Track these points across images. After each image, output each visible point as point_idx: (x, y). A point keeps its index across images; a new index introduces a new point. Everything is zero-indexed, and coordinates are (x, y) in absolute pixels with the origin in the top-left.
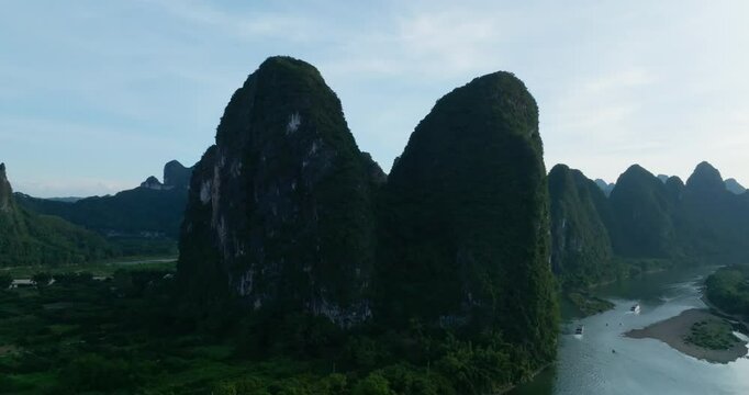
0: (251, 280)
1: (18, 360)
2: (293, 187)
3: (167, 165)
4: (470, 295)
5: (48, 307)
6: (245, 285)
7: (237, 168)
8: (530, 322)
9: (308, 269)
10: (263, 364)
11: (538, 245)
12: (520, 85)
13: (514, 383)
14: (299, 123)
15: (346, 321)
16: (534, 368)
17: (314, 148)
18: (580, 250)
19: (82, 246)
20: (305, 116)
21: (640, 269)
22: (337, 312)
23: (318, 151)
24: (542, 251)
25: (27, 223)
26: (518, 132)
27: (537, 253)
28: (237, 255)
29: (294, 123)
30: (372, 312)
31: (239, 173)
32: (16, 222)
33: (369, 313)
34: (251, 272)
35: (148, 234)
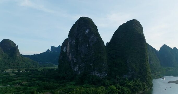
0: (78, 68)
1: (27, 84)
2: (87, 46)
3: (51, 47)
4: (131, 70)
5: (30, 75)
6: (76, 68)
7: (74, 42)
8: (146, 77)
9: (91, 64)
10: (83, 85)
11: (146, 59)
12: (139, 23)
13: (144, 91)
14: (88, 31)
15: (101, 76)
16: (148, 88)
17: (92, 37)
18: (153, 64)
19: (34, 64)
20: (90, 29)
21: (168, 69)
22: (99, 74)
23: (93, 37)
24: (147, 61)
25: (22, 59)
26: (140, 33)
27: (146, 60)
28: (74, 62)
29: (87, 31)
30: (107, 74)
31: (74, 43)
32: (20, 59)
33: (106, 75)
34: (78, 66)
35: (47, 63)
